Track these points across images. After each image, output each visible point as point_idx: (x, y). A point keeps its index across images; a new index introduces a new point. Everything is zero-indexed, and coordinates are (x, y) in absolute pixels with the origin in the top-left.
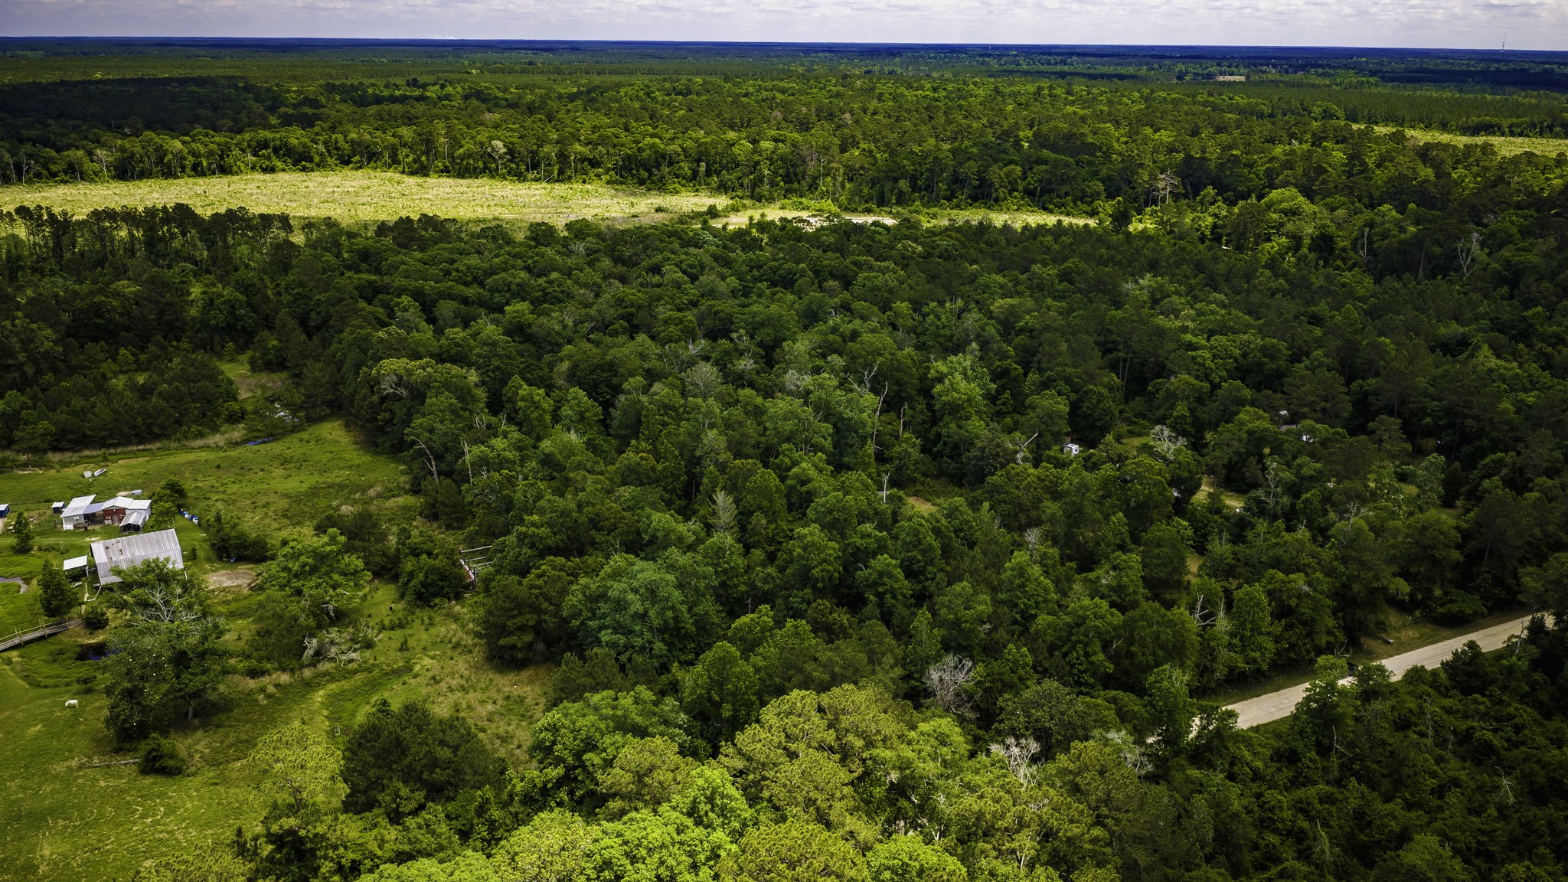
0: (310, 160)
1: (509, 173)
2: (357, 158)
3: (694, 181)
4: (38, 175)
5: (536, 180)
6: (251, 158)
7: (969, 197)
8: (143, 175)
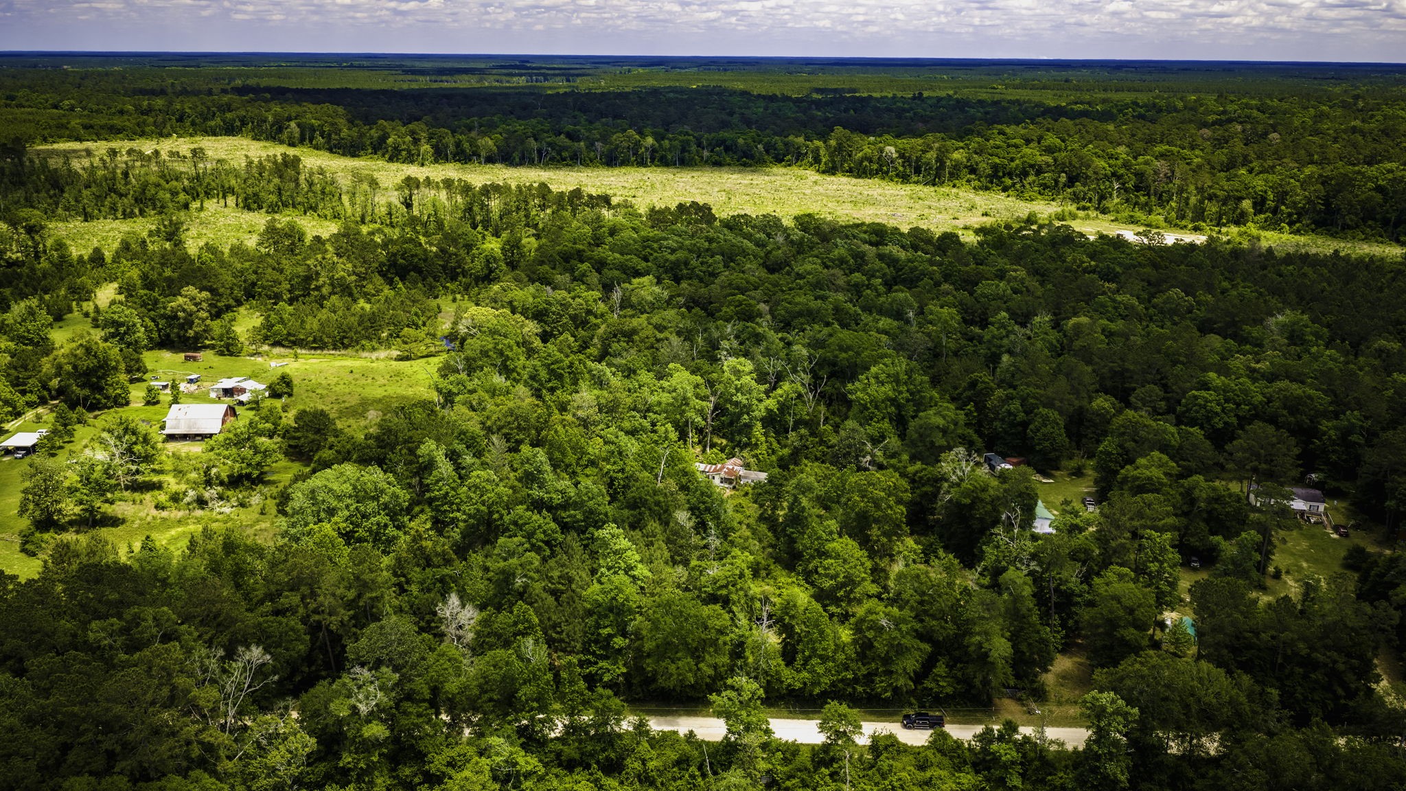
0: (752, 157)
1: (897, 175)
2: (789, 157)
3: (1049, 190)
4: (552, 159)
5: (917, 183)
6: (706, 153)
7: (1314, 222)
8: (625, 163)
